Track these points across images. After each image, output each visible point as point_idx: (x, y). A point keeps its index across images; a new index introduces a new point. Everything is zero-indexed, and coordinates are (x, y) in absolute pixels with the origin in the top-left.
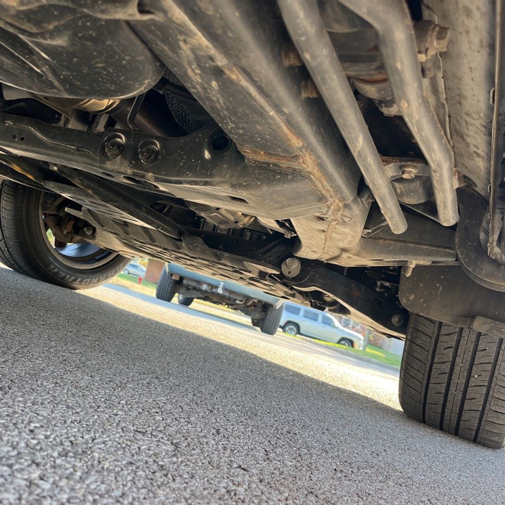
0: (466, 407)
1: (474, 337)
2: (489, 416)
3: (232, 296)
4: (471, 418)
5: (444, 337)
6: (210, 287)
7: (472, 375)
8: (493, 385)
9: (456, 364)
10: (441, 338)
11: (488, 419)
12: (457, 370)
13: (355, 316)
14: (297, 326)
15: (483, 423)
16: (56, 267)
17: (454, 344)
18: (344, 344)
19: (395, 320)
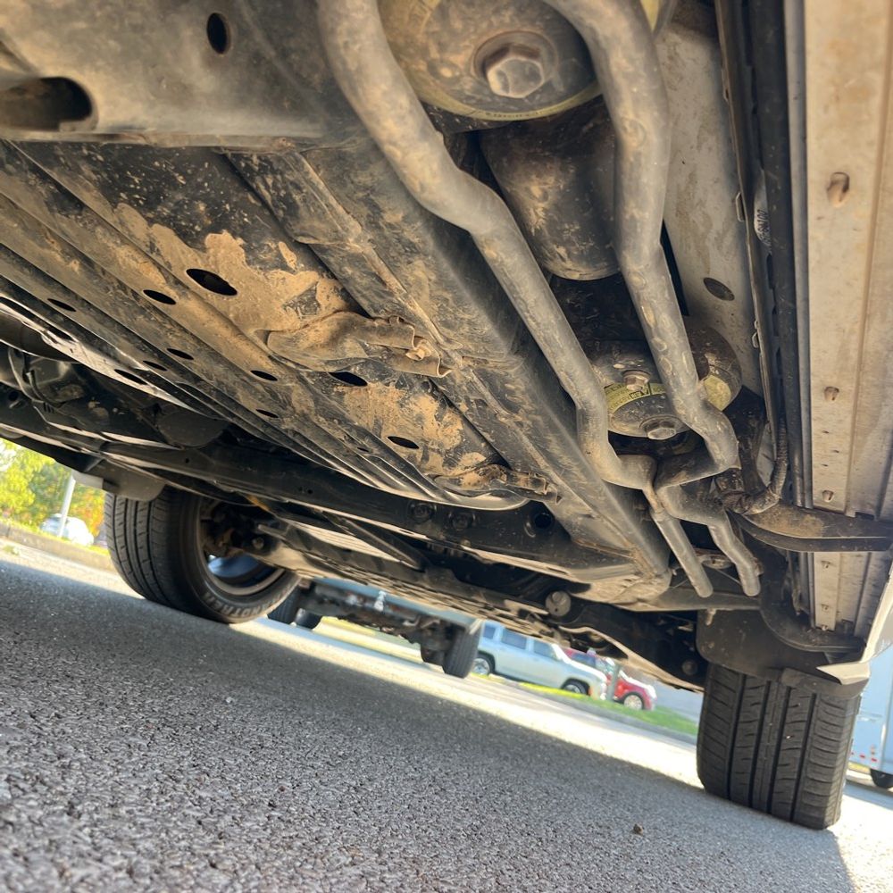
0: (779, 775)
1: (784, 691)
2: (805, 786)
3: (400, 615)
4: (785, 788)
5: (751, 691)
6: (361, 600)
7: (784, 735)
8: (808, 747)
9: (765, 724)
10: (748, 693)
11: (805, 789)
12: (766, 730)
13: (634, 661)
14: (490, 658)
15: (799, 794)
16: (212, 595)
17: (761, 699)
18: (573, 690)
19: (687, 667)
